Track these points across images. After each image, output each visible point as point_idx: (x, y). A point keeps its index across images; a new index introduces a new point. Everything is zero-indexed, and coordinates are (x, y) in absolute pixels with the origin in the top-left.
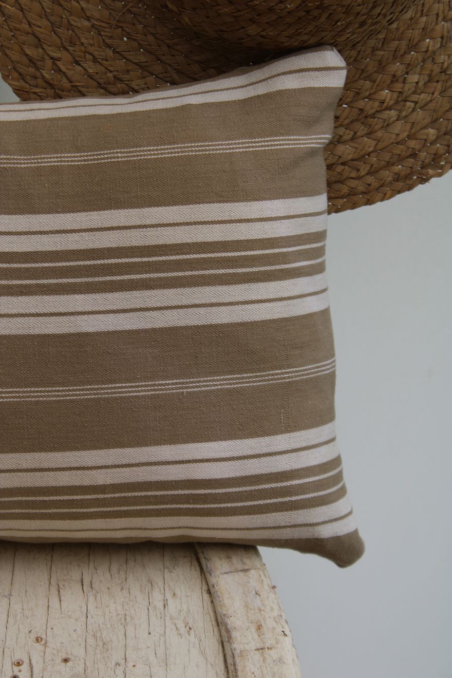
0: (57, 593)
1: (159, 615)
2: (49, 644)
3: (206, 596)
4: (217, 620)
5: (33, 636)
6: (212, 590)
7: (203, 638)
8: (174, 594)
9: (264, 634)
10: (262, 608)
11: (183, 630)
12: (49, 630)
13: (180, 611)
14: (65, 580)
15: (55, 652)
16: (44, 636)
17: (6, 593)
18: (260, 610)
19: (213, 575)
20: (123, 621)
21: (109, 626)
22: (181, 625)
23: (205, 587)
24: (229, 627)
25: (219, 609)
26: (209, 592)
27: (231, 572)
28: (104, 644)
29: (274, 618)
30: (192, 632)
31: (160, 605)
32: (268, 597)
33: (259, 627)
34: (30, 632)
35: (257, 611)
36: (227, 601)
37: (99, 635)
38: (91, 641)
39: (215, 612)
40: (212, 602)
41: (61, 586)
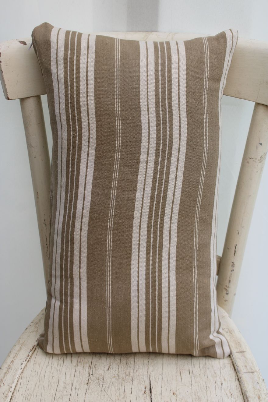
0: (180, 375)
1: (219, 388)
2: (178, 396)
3: (237, 381)
4: (242, 392)
5: (172, 392)
6: (240, 380)
7: (237, 399)
8: (225, 379)
9: (261, 401)
10: (260, 389)
11: (229, 395)
12: (178, 390)
13: (228, 387)
14: (183, 370)
15: (181, 400)
16: (176, 393)
17: (161, 373)
18: (259, 390)
19: (240, 373)
20: (206, 389)
21: (200, 391)
22: (228, 393)
23: (237, 378)
24: (247, 396)
25: (243, 388)
26: (238, 380)
27: (247, 373)
28: (199, 398)
29: (265, 394)
30: (233, 396)
31: (220, 383)
32: (262, 385)
33: (259, 398)
34: (171, 390)
35: (258, 390)
36: (246, 385)
37: (197, 394)
38: (194, 396)
39: (241, 389)
40: (240, 384)
41: (181, 372)
